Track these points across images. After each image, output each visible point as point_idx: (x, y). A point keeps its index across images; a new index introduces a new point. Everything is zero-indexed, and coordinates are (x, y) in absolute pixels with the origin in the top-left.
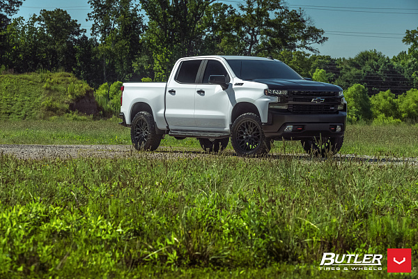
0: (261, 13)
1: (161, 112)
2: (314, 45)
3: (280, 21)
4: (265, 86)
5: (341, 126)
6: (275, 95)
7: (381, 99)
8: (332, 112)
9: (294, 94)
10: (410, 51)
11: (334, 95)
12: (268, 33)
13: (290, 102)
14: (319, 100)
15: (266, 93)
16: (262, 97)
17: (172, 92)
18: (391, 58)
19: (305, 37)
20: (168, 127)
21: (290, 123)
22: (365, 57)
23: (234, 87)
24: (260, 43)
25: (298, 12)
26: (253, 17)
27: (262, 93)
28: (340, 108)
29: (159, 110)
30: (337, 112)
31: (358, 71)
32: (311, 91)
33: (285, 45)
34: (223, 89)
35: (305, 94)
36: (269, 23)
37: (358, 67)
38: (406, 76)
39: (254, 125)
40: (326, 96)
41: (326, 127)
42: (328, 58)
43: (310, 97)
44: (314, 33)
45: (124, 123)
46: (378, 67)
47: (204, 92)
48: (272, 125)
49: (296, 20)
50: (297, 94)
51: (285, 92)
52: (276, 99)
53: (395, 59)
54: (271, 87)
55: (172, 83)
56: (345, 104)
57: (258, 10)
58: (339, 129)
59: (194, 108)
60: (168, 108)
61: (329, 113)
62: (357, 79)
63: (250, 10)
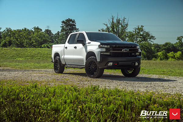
0: (138, 33)
1: (63, 57)
2: (153, 40)
3: (143, 34)
4: (99, 44)
5: (138, 63)
6: (104, 48)
7: (170, 54)
8: (133, 56)
9: (113, 47)
10: (179, 42)
11: (134, 48)
12: (140, 38)
13: (111, 51)
14: (126, 50)
15: (99, 47)
16: (97, 49)
17: (66, 48)
18: (174, 44)
19: (150, 38)
20: (65, 63)
21: (111, 62)
22: (167, 44)
23: (87, 44)
24: (138, 40)
25: (148, 32)
26: (136, 34)
27: (97, 47)
28: (137, 54)
29: (62, 56)
30: (136, 56)
31: (165, 47)
32: (122, 46)
33: (145, 40)
34: (83, 46)
35: (119, 47)
36: (141, 35)
37: (165, 46)
38: (177, 48)
39: (95, 62)
40: (130, 48)
41: (130, 63)
42: (157, 44)
43: (121, 49)
44: (152, 37)
45: (52, 61)
46: (170, 46)
47: (76, 47)
48: (102, 62)
49: (148, 34)
50: (115, 47)
51: (109, 46)
52: (104, 50)
53: (175, 44)
54: (102, 44)
55: (67, 44)
56: (140, 52)
57: (137, 32)
58: (137, 64)
59: (73, 55)
60: (65, 55)
61: (132, 57)
62: (165, 49)
63: (136, 32)
